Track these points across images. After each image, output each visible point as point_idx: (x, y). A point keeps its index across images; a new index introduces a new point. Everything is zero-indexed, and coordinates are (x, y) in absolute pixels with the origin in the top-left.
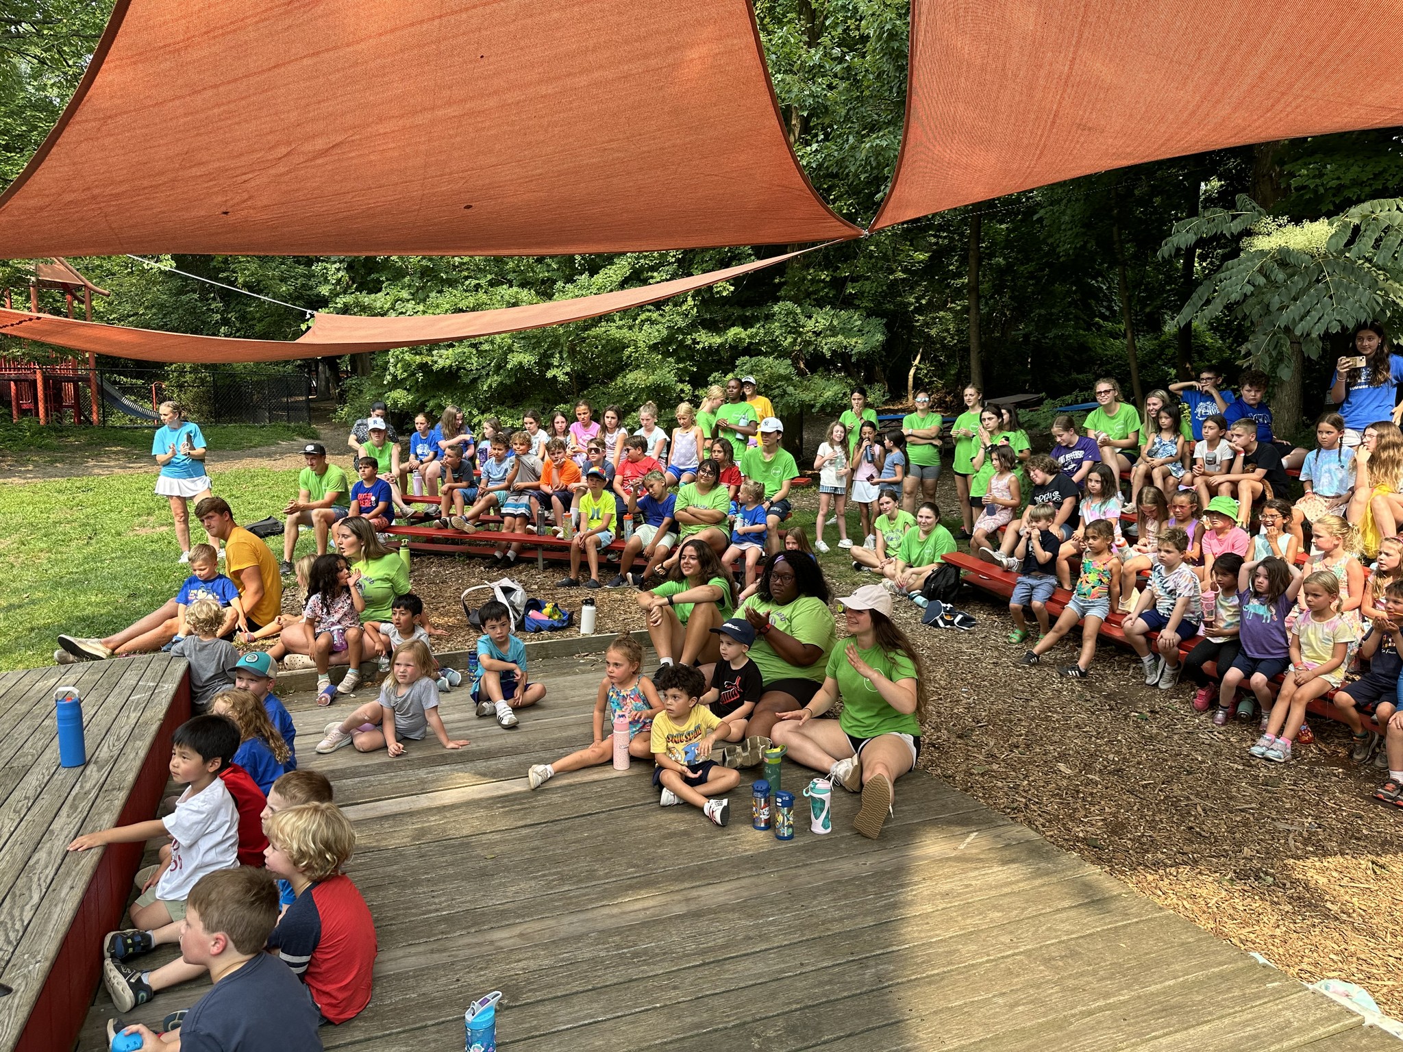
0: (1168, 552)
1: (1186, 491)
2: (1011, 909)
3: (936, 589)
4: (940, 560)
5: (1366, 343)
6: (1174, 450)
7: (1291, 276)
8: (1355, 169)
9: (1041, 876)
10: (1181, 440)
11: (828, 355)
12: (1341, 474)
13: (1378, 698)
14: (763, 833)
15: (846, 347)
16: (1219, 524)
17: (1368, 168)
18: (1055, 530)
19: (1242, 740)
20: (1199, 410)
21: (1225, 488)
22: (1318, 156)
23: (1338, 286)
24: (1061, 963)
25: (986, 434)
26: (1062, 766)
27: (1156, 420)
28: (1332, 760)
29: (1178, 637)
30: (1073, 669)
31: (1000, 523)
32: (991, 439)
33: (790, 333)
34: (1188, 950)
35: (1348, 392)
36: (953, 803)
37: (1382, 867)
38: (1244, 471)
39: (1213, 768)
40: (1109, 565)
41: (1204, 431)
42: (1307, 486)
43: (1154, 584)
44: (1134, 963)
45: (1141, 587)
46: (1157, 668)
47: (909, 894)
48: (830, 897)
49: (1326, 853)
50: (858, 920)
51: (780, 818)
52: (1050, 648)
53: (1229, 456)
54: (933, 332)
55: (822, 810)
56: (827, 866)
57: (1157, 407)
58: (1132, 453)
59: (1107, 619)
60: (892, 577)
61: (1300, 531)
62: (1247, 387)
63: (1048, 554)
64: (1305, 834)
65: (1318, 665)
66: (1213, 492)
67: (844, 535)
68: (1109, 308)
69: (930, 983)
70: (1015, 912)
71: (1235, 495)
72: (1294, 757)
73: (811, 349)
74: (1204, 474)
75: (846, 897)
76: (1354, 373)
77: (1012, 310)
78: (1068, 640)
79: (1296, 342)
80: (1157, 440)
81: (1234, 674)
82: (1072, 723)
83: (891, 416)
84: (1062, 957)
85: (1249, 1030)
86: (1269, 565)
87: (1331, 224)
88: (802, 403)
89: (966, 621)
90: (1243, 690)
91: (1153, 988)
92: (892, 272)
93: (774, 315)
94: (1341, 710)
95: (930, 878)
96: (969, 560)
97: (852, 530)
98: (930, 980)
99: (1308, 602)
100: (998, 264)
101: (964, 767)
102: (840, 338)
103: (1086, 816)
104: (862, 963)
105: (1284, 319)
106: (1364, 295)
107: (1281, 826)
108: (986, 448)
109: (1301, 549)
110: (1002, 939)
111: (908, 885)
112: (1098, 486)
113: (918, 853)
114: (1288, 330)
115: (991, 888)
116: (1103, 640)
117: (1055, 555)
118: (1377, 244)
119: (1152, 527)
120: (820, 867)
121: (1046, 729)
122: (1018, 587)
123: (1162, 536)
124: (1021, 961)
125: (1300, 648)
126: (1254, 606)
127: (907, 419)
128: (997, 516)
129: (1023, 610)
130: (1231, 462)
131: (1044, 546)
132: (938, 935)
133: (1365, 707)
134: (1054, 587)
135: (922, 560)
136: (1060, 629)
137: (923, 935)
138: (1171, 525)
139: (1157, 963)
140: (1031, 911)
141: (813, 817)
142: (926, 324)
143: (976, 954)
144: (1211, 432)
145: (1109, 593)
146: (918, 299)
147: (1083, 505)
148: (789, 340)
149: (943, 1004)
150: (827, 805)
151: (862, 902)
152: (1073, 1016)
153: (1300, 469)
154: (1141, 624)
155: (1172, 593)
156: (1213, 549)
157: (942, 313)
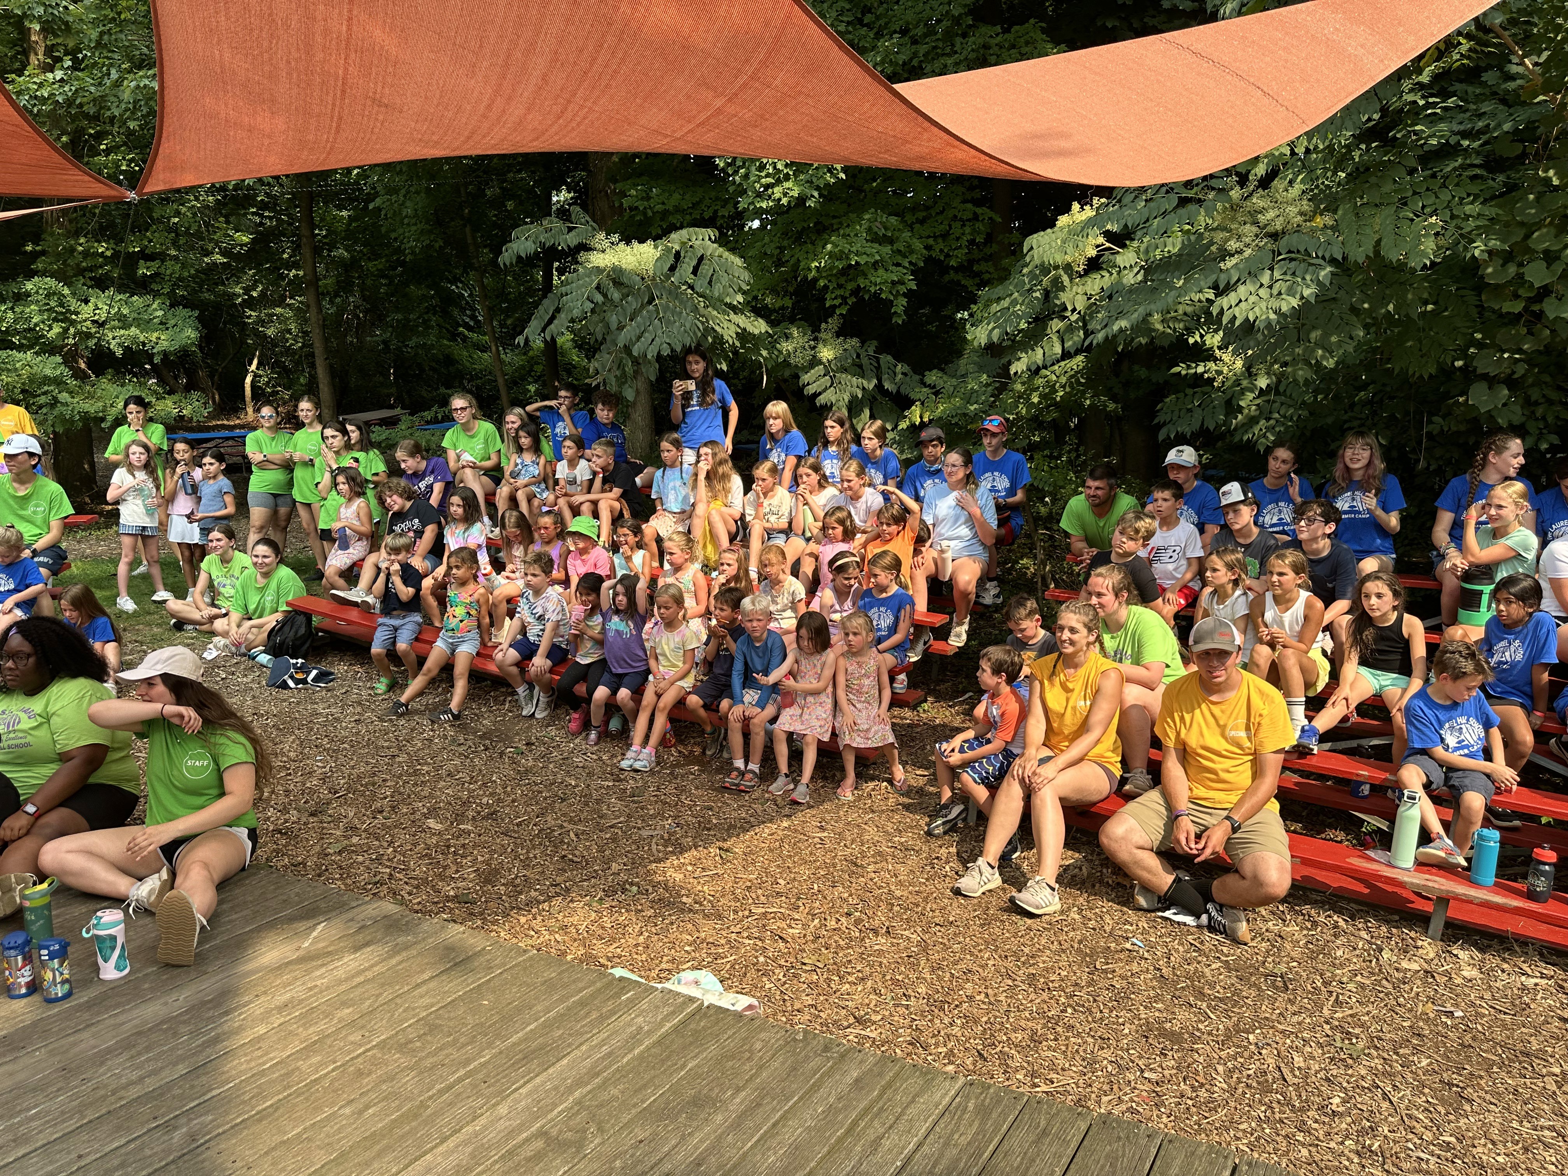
0: (534, 575)
1: (549, 512)
2: (363, 1000)
3: (282, 643)
4: (285, 608)
5: (695, 367)
6: (535, 471)
7: (625, 296)
8: (676, 196)
9: (398, 953)
10: (542, 461)
11: (119, 352)
12: (683, 491)
13: (719, 697)
14: (24, 1001)
15: (144, 344)
16: (581, 545)
17: (687, 197)
18: (418, 562)
19: (613, 756)
20: (558, 430)
21: (586, 508)
22: (645, 178)
23: (666, 308)
24: (418, 1044)
25: (330, 455)
26: (431, 823)
27: (516, 439)
28: (690, 759)
29: (549, 663)
30: (445, 712)
31: (356, 558)
32: (336, 461)
33: (56, 320)
34: (550, 986)
35: (684, 413)
36: (297, 894)
37: (727, 851)
38: (603, 491)
39: (586, 791)
40: (476, 596)
41: (564, 450)
42: (658, 503)
43: (523, 609)
44: (496, 1018)
45: (511, 614)
46: (532, 697)
47: (236, 1020)
48: (125, 1056)
49: (682, 850)
50: (167, 1072)
51: (49, 975)
52: (420, 694)
53: (588, 476)
54: (270, 332)
55: (113, 948)
56: (122, 1018)
57: (516, 426)
58: (495, 474)
59: (478, 654)
60: (225, 635)
61: (654, 547)
62: (600, 406)
63: (411, 590)
64: (666, 836)
65: (672, 673)
66: (576, 511)
67: (161, 586)
68: (473, 317)
69: (260, 1121)
70: (368, 1003)
71: (596, 515)
72: (658, 763)
73: (91, 343)
74: (566, 495)
75: (148, 1049)
76: (687, 396)
77: (366, 312)
78: (441, 681)
79: (636, 361)
80: (519, 461)
81: (601, 692)
82: (443, 772)
83: (226, 433)
84: (420, 1037)
85: (605, 1049)
86: (626, 582)
87: (656, 247)
88: (85, 417)
89: (322, 676)
90: (611, 707)
91: (514, 1038)
92: (208, 254)
93: (28, 294)
94: (693, 712)
95: (265, 993)
96: (322, 605)
97: (171, 580)
98: (261, 1117)
99: (660, 614)
100: (341, 258)
101: (317, 848)
102: (134, 331)
103: (457, 871)
104: (169, 1127)
105: (622, 339)
106: (688, 319)
107: (645, 833)
108: (332, 472)
109: (656, 564)
110: (352, 1038)
111: (235, 1009)
112: (460, 511)
113: (250, 966)
114: (627, 349)
115: (340, 982)
116: (476, 677)
117: (418, 590)
118: (695, 272)
119: (518, 552)
120: (112, 1021)
121: (415, 784)
122: (379, 629)
123: (528, 559)
124: (374, 1056)
125: (657, 659)
126: (616, 623)
127: (250, 438)
128: (351, 550)
129: (387, 655)
130: (591, 482)
131: (406, 582)
132: (272, 1059)
133: (711, 706)
134: (419, 625)
135: (263, 609)
136: (429, 671)
137: (253, 1064)
138: (536, 548)
139: (519, 1010)
140: (386, 996)
141: (100, 960)
142: (263, 323)
143: (322, 1064)
144: (570, 452)
145: (479, 627)
146: (247, 290)
147: (447, 532)
148: (57, 329)
149: (277, 1139)
150: (120, 941)
151: (171, 1049)
152: (430, 1098)
153: (650, 486)
154: (513, 654)
155: (541, 618)
156: (577, 569)
157: (278, 310)
